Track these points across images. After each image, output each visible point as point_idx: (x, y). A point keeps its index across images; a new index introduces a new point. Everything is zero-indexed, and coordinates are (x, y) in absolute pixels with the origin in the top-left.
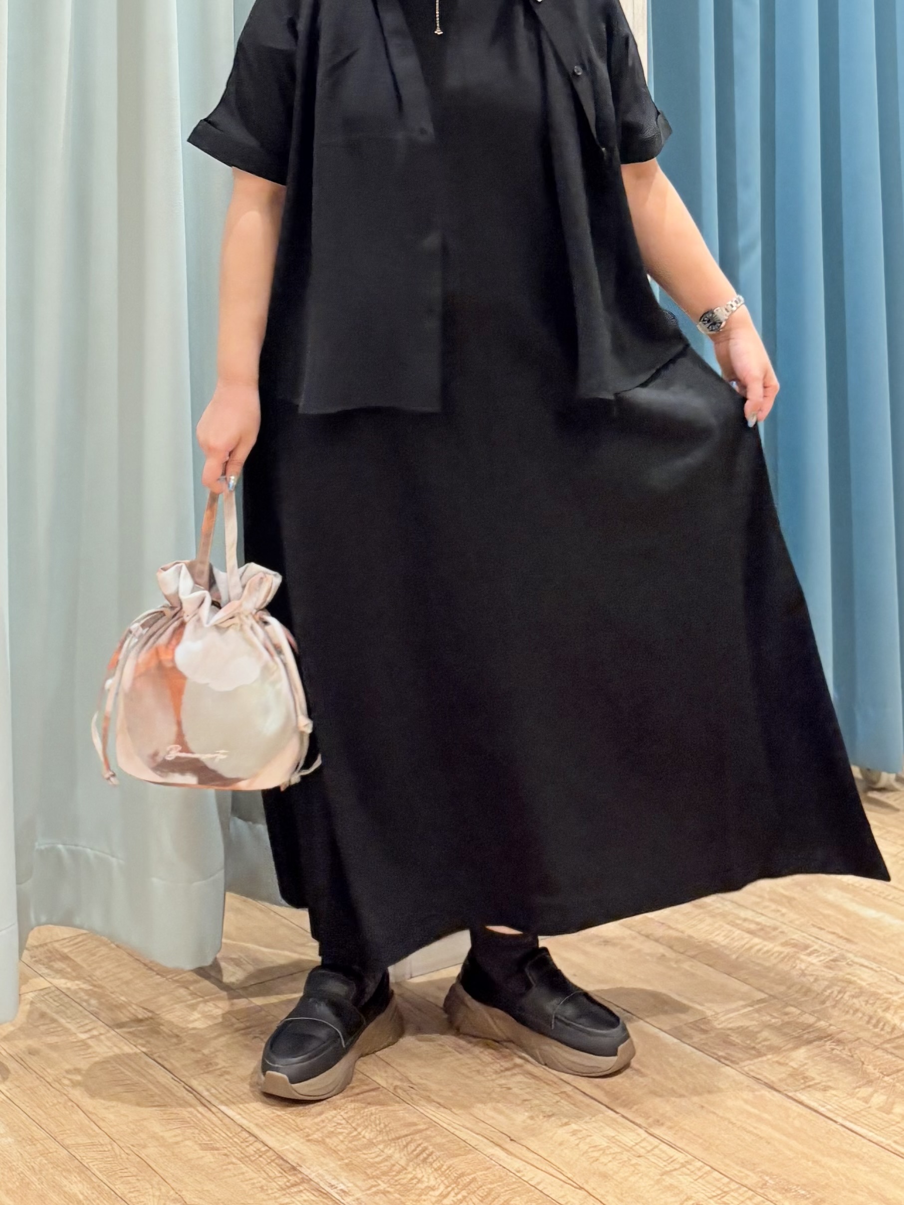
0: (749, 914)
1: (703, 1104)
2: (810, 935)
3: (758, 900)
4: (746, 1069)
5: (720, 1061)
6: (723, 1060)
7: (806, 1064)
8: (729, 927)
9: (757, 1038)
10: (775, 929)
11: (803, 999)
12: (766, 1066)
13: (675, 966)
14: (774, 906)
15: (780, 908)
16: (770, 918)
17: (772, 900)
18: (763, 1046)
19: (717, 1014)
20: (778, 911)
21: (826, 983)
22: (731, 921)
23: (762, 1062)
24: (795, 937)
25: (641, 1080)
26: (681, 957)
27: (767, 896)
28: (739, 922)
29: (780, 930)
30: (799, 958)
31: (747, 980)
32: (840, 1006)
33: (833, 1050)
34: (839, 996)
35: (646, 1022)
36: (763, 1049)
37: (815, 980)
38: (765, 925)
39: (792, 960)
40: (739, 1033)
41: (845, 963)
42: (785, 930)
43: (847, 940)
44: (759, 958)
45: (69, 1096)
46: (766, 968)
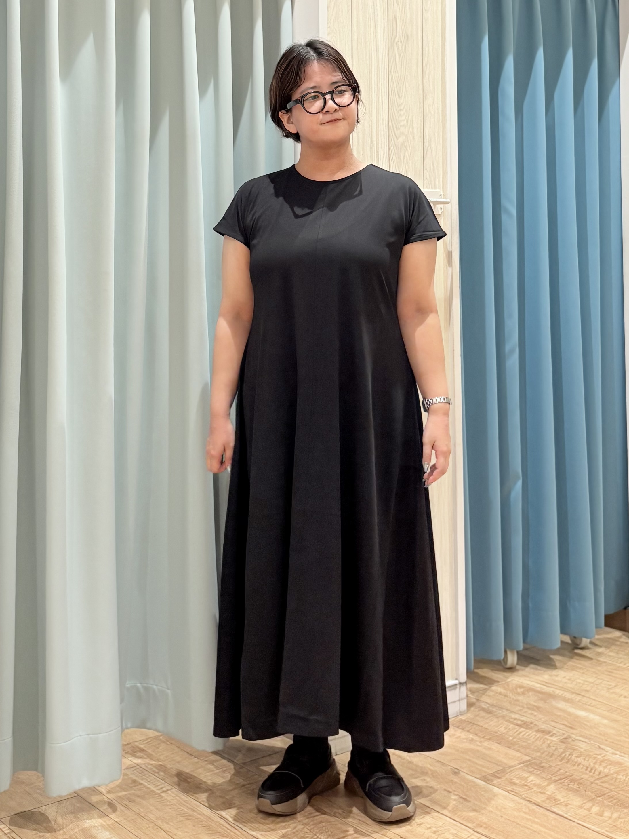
0: (517, 716)
1: (502, 815)
2: (551, 726)
3: (521, 708)
4: (523, 796)
5: (509, 793)
7: (555, 792)
8: (506, 723)
9: (527, 780)
10: (532, 723)
11: (550, 759)
12: (534, 794)
13: (480, 744)
14: (530, 712)
15: (533, 712)
16: (528, 717)
17: (529, 708)
18: (531, 784)
19: (505, 768)
20: (532, 714)
21: (562, 750)
22: (508, 720)
23: (531, 792)
24: (543, 727)
25: (468, 804)
26: (482, 740)
27: (525, 706)
28: (512, 720)
29: (534, 724)
30: (546, 738)
31: (519, 750)
32: (570, 762)
33: (569, 784)
34: (569, 757)
35: (467, 774)
36: (531, 786)
37: (556, 749)
38: (526, 722)
39: (542, 739)
40: (517, 778)
41: (570, 740)
42: (537, 724)
43: (572, 728)
44: (524, 739)
45: (155, 823)
46: (529, 744)
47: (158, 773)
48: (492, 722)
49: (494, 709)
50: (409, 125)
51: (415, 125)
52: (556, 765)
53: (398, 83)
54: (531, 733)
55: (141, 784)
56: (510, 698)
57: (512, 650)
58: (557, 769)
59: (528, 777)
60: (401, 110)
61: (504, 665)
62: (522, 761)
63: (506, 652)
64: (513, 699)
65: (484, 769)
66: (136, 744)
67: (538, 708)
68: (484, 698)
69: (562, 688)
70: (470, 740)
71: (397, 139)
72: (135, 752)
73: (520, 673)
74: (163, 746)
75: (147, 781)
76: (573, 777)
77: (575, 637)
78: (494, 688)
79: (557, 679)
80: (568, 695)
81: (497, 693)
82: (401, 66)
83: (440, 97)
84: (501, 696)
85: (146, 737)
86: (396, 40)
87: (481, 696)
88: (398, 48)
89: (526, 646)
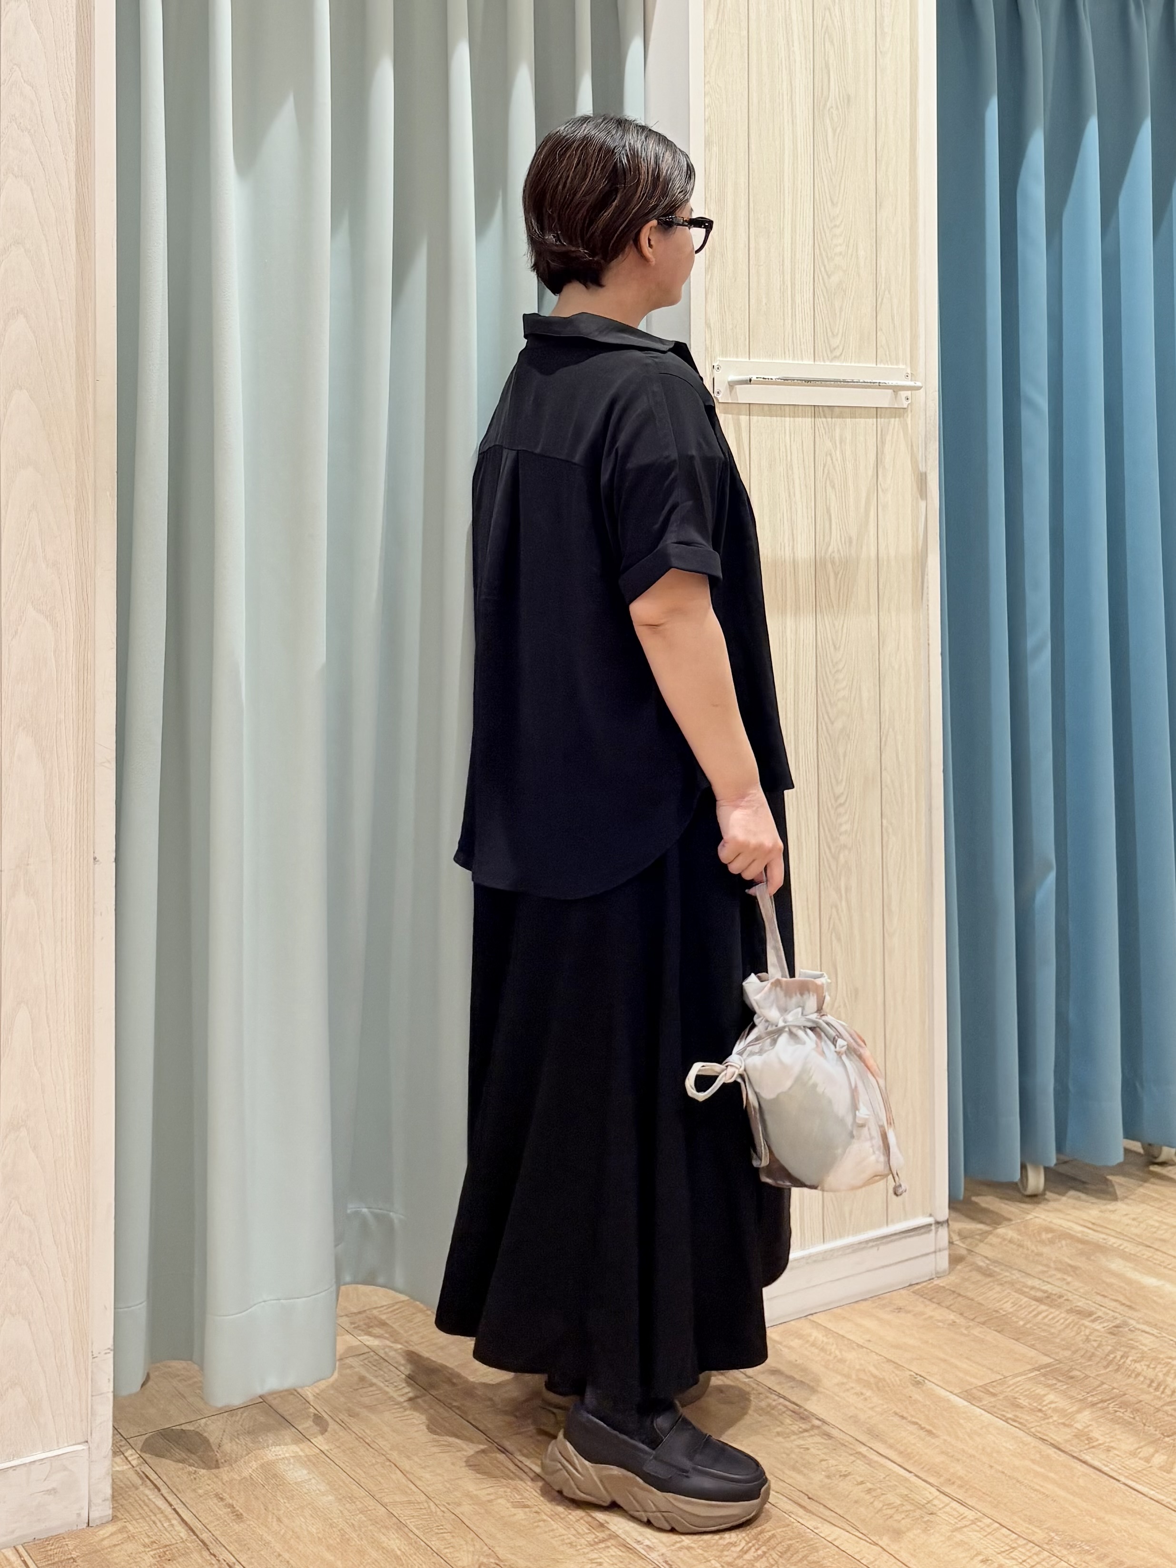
0: (1036, 1283)
1: (992, 1465)
2: (1095, 1303)
3: (1045, 1269)
4: (1033, 1430)
5: (1008, 1423)
6: (1010, 1421)
7: (1091, 1425)
8: (1017, 1295)
9: (1044, 1401)
10: (1060, 1297)
11: (1087, 1364)
12: (1052, 1427)
13: (966, 1332)
14: (1059, 1275)
15: (1065, 1277)
16: (1055, 1286)
17: (1057, 1269)
18: (1050, 1408)
19: (1005, 1378)
20: (1064, 1279)
21: (1109, 1348)
22: (1019, 1289)
23: (1048, 1423)
24: (1080, 1304)
25: (933, 1441)
26: (971, 1324)
27: (1052, 1265)
28: (1027, 1290)
29: (1065, 1297)
30: (1083, 1325)
31: (1033, 1345)
32: (1123, 1370)
33: (1116, 1412)
34: (1122, 1361)
35: (938, 1385)
36: (1049, 1412)
37: (1100, 1346)
38: (1051, 1294)
39: (1077, 1326)
40: (1026, 1396)
41: (1127, 1329)
42: (1071, 1298)
43: (1131, 1307)
44: (1045, 1324)
45: (388, 1456)
46: (1052, 1334)
48: (990, 1294)
49: (997, 1269)
50: (850, 252)
51: (862, 253)
52: (1097, 1375)
53: (831, 179)
54: (1058, 1315)
55: (373, 1385)
56: (1028, 1249)
57: (1036, 1165)
58: (1097, 1383)
59: (1045, 1395)
60: (835, 226)
61: (1021, 1190)
62: (1037, 1365)
63: (1023, 1167)
64: (1033, 1251)
65: (968, 1378)
66: (375, 1312)
67: (1075, 1268)
68: (983, 1249)
69: (1120, 1235)
70: (950, 1324)
71: (829, 277)
72: (370, 1327)
73: (1053, 1205)
75: (383, 1380)
76: (1125, 1397)
77: (1150, 1145)
78: (1001, 1231)
79: (1113, 1217)
80: (1130, 1248)
81: (1004, 1239)
82: (837, 149)
83: (908, 201)
84: (1011, 1245)
85: (391, 1302)
86: (829, 104)
87: (977, 1245)
88: (832, 119)
89: (1062, 1157)
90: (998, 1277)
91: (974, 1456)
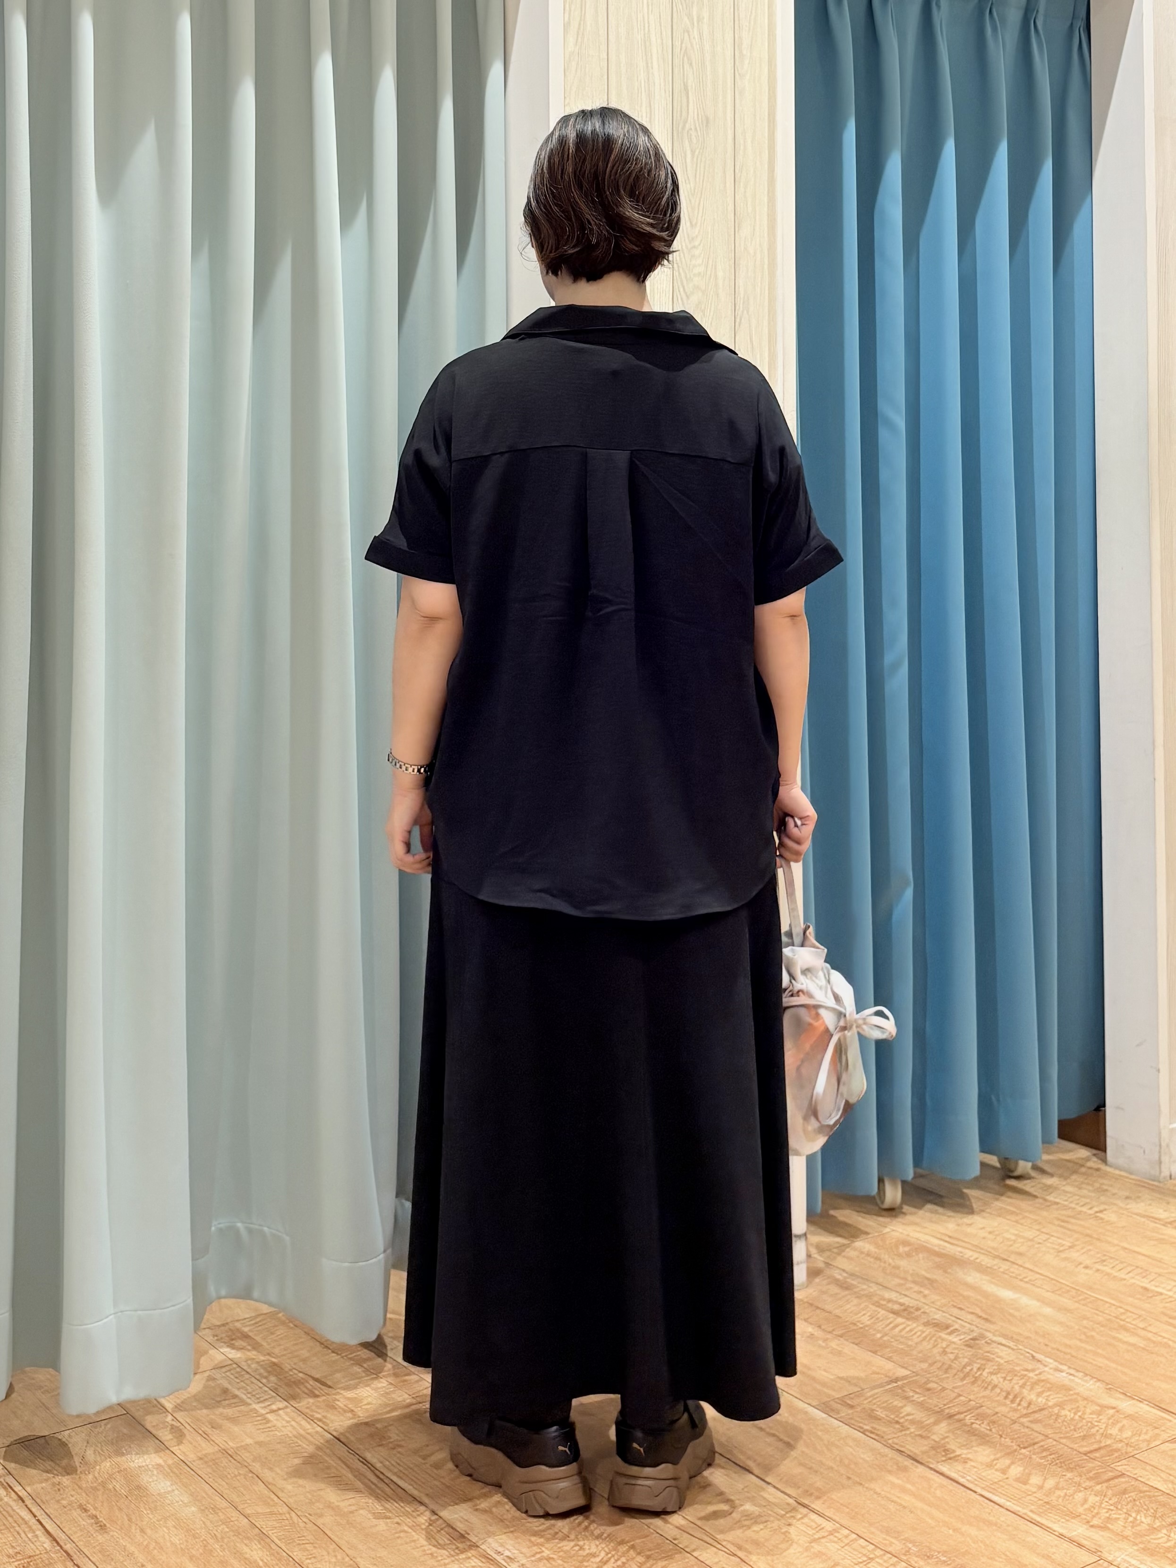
2: (951, 1315)
3: (902, 1282)
4: (890, 1442)
5: (865, 1434)
6: (867, 1433)
7: (947, 1437)
8: (874, 1308)
9: (901, 1413)
10: (918, 1309)
11: (944, 1376)
12: (909, 1439)
13: (824, 1344)
14: (916, 1288)
15: (922, 1289)
16: (912, 1298)
17: (914, 1282)
18: (907, 1420)
19: (863, 1390)
20: (921, 1292)
21: (966, 1360)
22: (877, 1302)
24: (936, 1317)
25: (791, 1452)
26: (829, 1336)
27: (910, 1278)
28: (884, 1303)
29: (922, 1310)
30: (940, 1337)
31: (891, 1357)
32: (979, 1383)
33: (972, 1423)
34: (979, 1373)
35: (796, 1397)
36: (906, 1424)
37: (956, 1358)
38: (908, 1306)
39: (934, 1339)
40: (883, 1408)
41: (983, 1342)
42: (927, 1311)
43: (986, 1320)
44: (902, 1337)
45: (250, 1467)
46: (909, 1346)
47: (266, 1378)
48: (848, 1306)
49: (854, 1283)
50: (709, 273)
51: (720, 274)
52: (953, 1388)
53: (690, 201)
54: (915, 1328)
55: (235, 1396)
56: (885, 1262)
57: (893, 1180)
58: (954, 1395)
59: (902, 1407)
60: (694, 247)
61: (879, 1202)
62: (893, 1378)
63: (881, 1181)
64: (890, 1264)
65: (825, 1390)
66: (238, 1325)
67: (931, 1281)
68: (841, 1262)
69: (977, 1248)
70: (808, 1337)
71: (688, 297)
72: (233, 1340)
73: (909, 1218)
74: (281, 1331)
75: (245, 1392)
76: (979, 1411)
77: (1006, 1159)
78: (859, 1244)
79: (969, 1230)
80: (986, 1261)
81: (862, 1253)
82: (696, 170)
83: (766, 222)
84: (869, 1258)
85: (253, 1315)
86: (687, 126)
87: (835, 1258)
88: (690, 141)
89: (920, 1171)
90: (855, 1290)
91: (832, 1468)
